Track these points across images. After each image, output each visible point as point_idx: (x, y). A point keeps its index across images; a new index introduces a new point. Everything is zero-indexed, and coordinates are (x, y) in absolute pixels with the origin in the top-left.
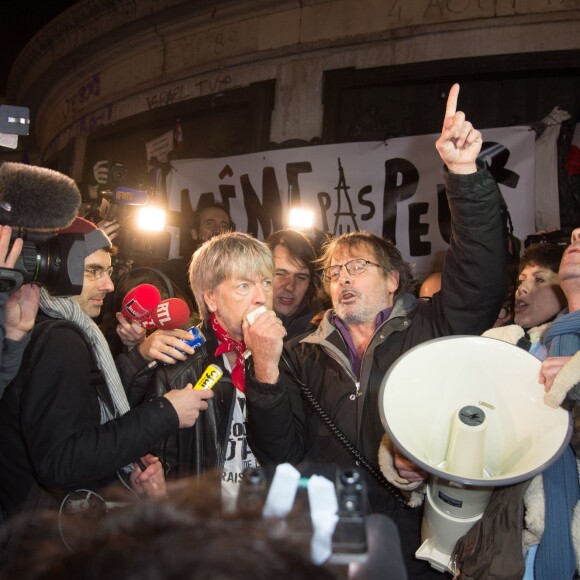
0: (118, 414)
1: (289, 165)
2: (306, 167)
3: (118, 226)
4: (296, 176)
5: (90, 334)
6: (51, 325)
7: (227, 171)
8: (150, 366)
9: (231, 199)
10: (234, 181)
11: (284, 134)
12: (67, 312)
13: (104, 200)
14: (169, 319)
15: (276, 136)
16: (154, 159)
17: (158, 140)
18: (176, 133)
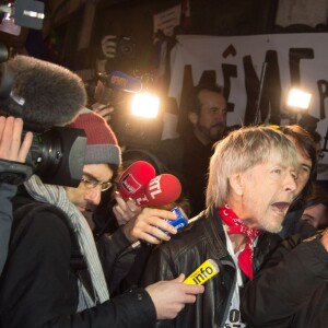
0: (98, 302)
1: (292, 50)
2: (309, 53)
3: (112, 110)
4: (298, 62)
5: (74, 221)
6: (35, 209)
7: (231, 51)
8: (134, 246)
9: (232, 79)
10: (236, 61)
11: (290, 18)
12: (52, 198)
13: (100, 82)
14: (159, 191)
15: (282, 19)
16: (160, 32)
17: (166, 13)
18: (184, 8)
